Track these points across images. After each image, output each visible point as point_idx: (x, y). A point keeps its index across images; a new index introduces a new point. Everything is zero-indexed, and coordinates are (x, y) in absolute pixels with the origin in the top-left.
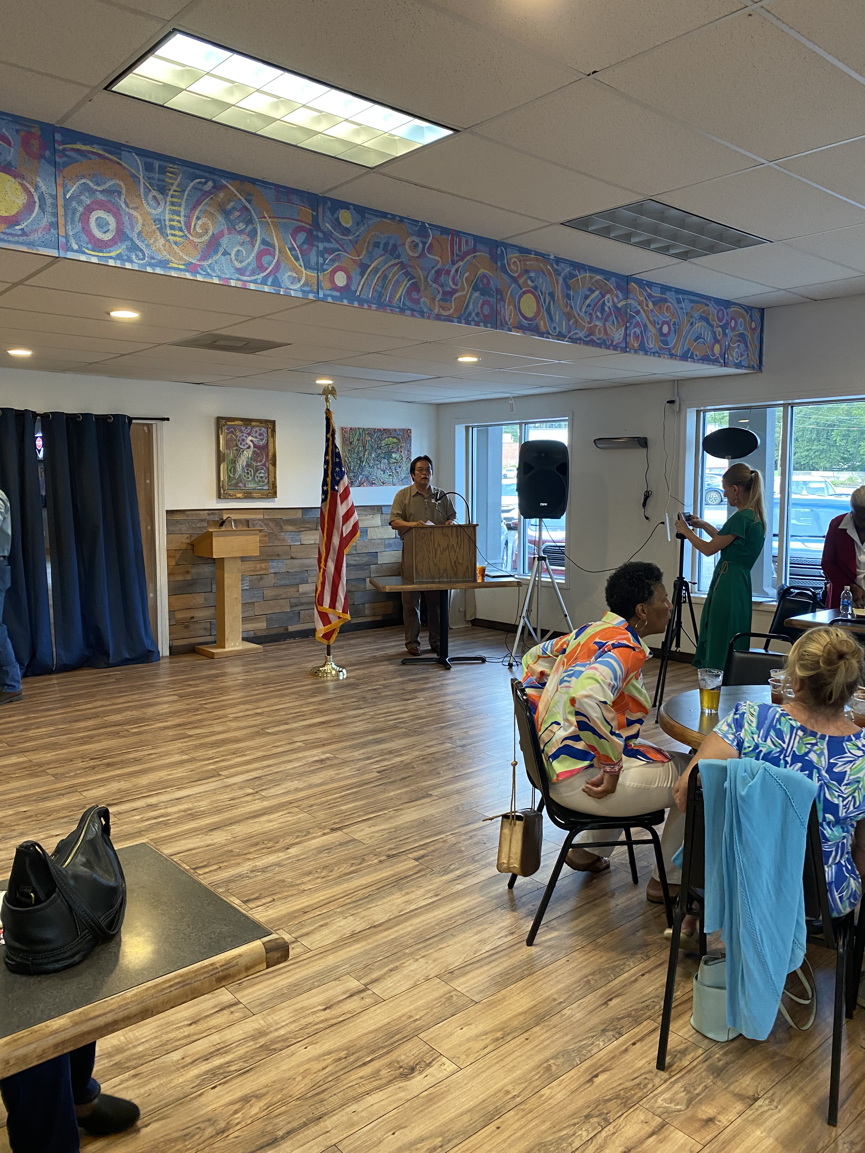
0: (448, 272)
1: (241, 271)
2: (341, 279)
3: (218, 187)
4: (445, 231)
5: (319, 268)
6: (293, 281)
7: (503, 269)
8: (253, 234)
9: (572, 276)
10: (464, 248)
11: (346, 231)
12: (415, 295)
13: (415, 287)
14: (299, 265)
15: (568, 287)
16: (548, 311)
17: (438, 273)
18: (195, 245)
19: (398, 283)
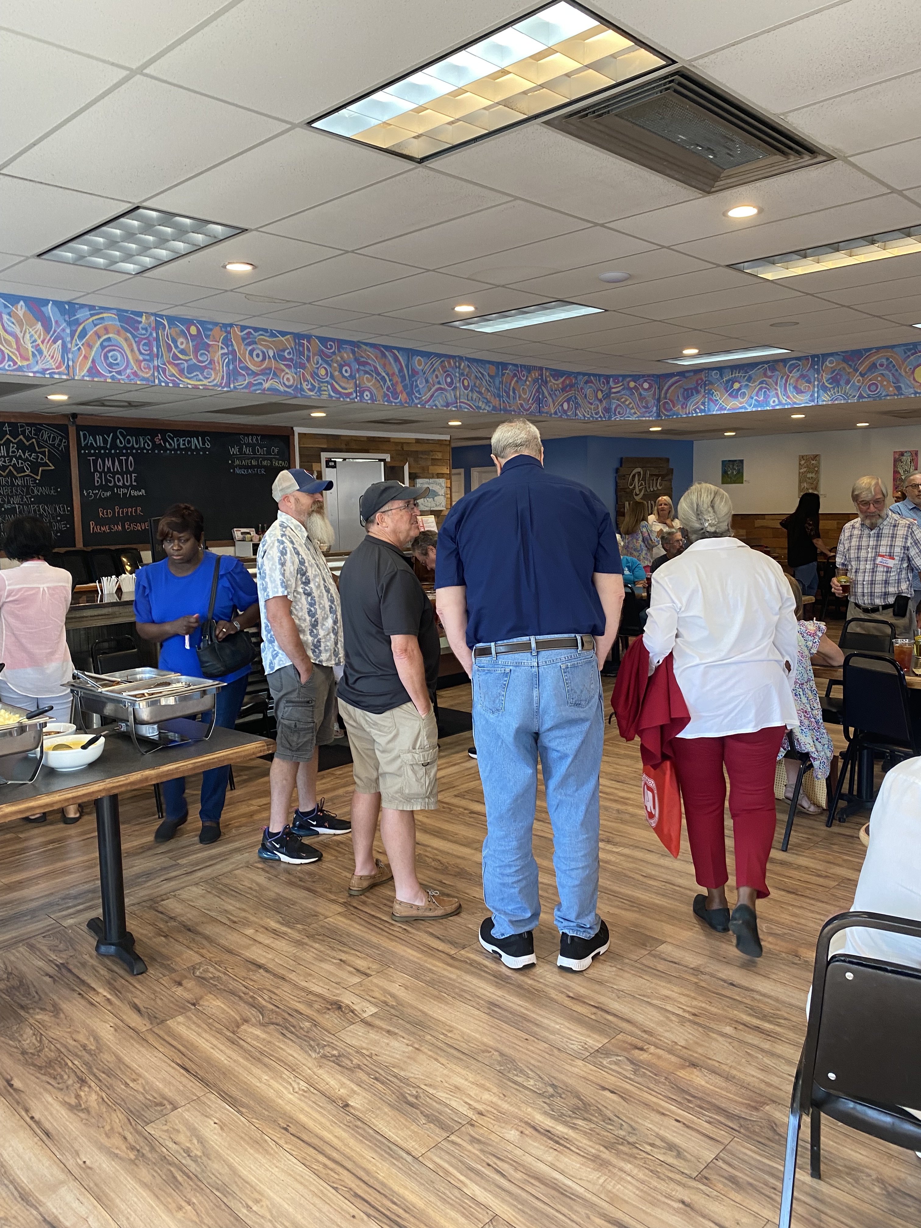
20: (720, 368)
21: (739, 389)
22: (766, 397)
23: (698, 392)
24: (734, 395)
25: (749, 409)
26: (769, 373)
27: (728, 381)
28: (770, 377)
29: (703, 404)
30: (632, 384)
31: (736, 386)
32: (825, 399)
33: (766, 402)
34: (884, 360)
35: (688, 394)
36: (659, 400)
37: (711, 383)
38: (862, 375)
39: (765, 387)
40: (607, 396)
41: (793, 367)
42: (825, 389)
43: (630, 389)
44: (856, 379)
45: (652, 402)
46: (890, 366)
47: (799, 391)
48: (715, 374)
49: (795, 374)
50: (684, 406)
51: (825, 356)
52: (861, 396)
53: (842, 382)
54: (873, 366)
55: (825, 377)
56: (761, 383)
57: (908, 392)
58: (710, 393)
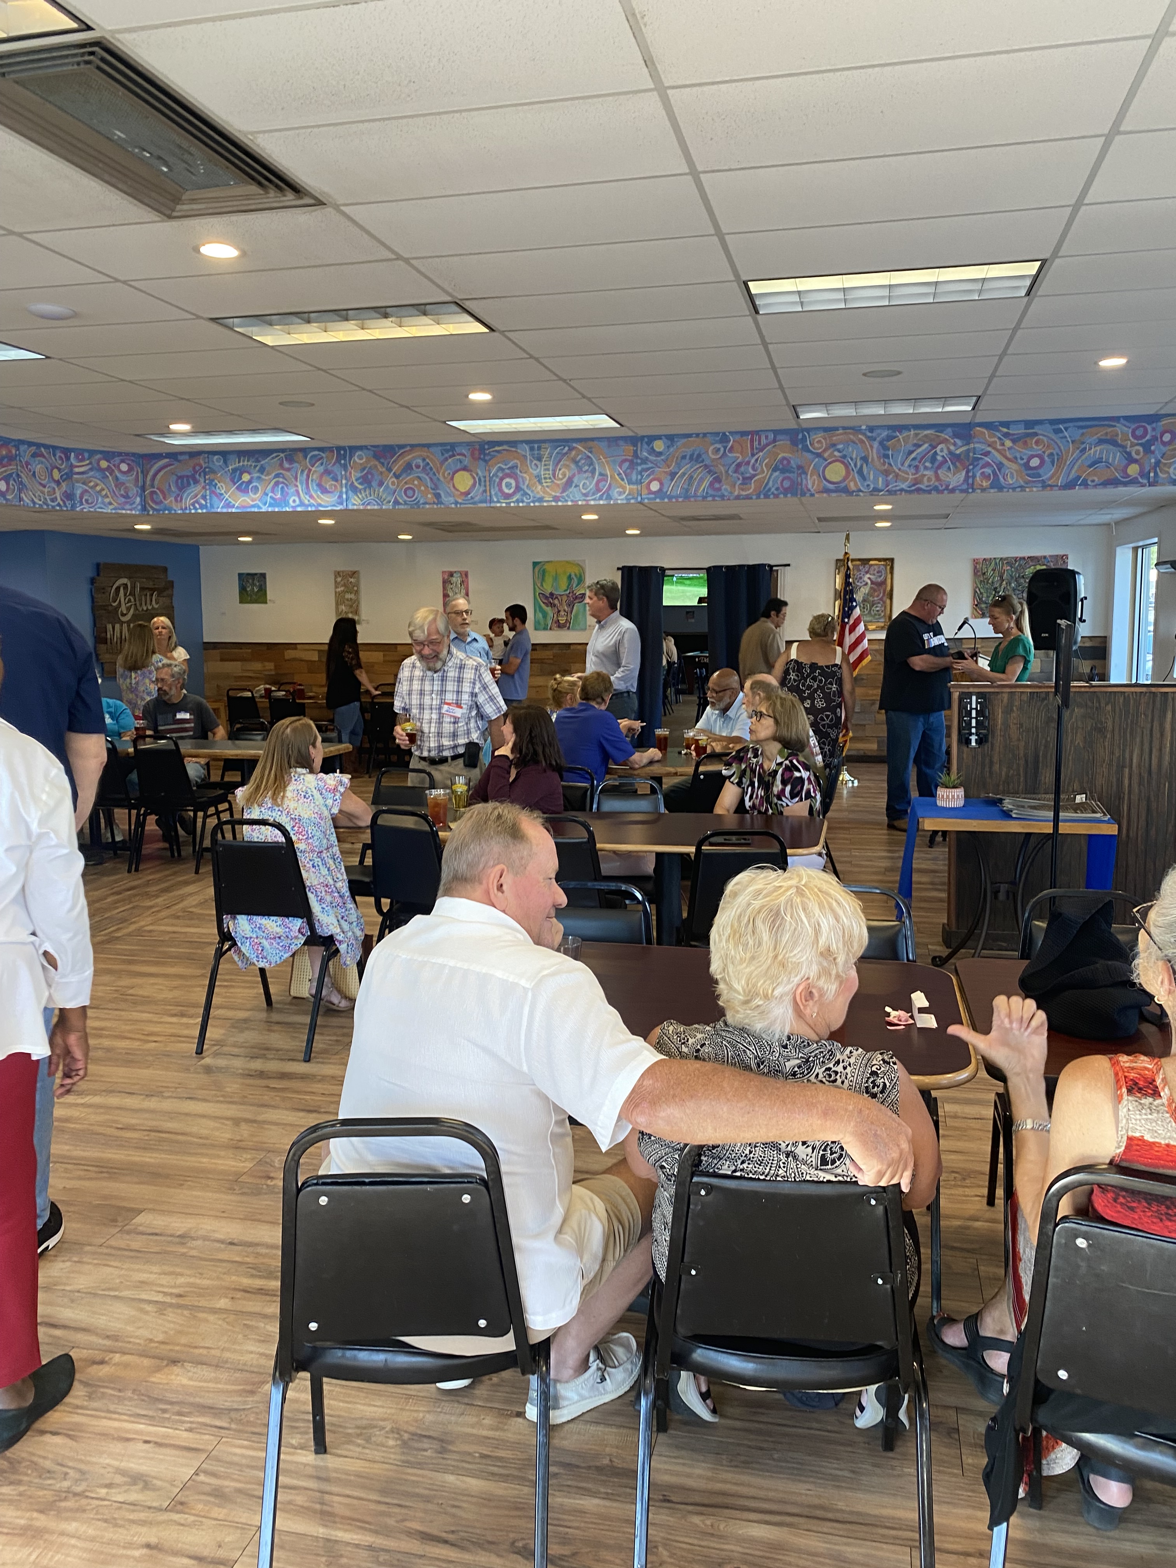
0: (748, 463)
1: (586, 495)
2: (655, 486)
3: (571, 449)
4: (743, 434)
5: (641, 483)
6: (620, 494)
7: (806, 449)
8: (593, 472)
9: (890, 438)
10: (764, 441)
11: (660, 454)
12: (717, 485)
13: (718, 480)
14: (625, 483)
15: (886, 448)
16: (860, 472)
17: (739, 465)
18: (558, 485)
19: (702, 480)
20: (225, 453)
21: (250, 482)
22: (285, 495)
23: (196, 482)
24: (244, 489)
25: (264, 509)
26: (286, 465)
27: (234, 470)
28: (288, 470)
29: (204, 497)
30: (104, 464)
31: (246, 477)
32: (356, 502)
33: (284, 500)
34: (420, 461)
35: (184, 483)
36: (143, 489)
37: (213, 472)
38: (397, 476)
39: (281, 482)
40: (68, 476)
41: (315, 460)
42: (355, 490)
43: (101, 470)
44: (390, 480)
45: (134, 491)
46: (427, 468)
47: (324, 491)
48: (217, 461)
49: (318, 469)
50: (178, 499)
51: (353, 449)
52: (396, 502)
53: (374, 484)
54: (408, 467)
55: (355, 475)
56: (277, 476)
57: (447, 500)
58: (211, 483)
